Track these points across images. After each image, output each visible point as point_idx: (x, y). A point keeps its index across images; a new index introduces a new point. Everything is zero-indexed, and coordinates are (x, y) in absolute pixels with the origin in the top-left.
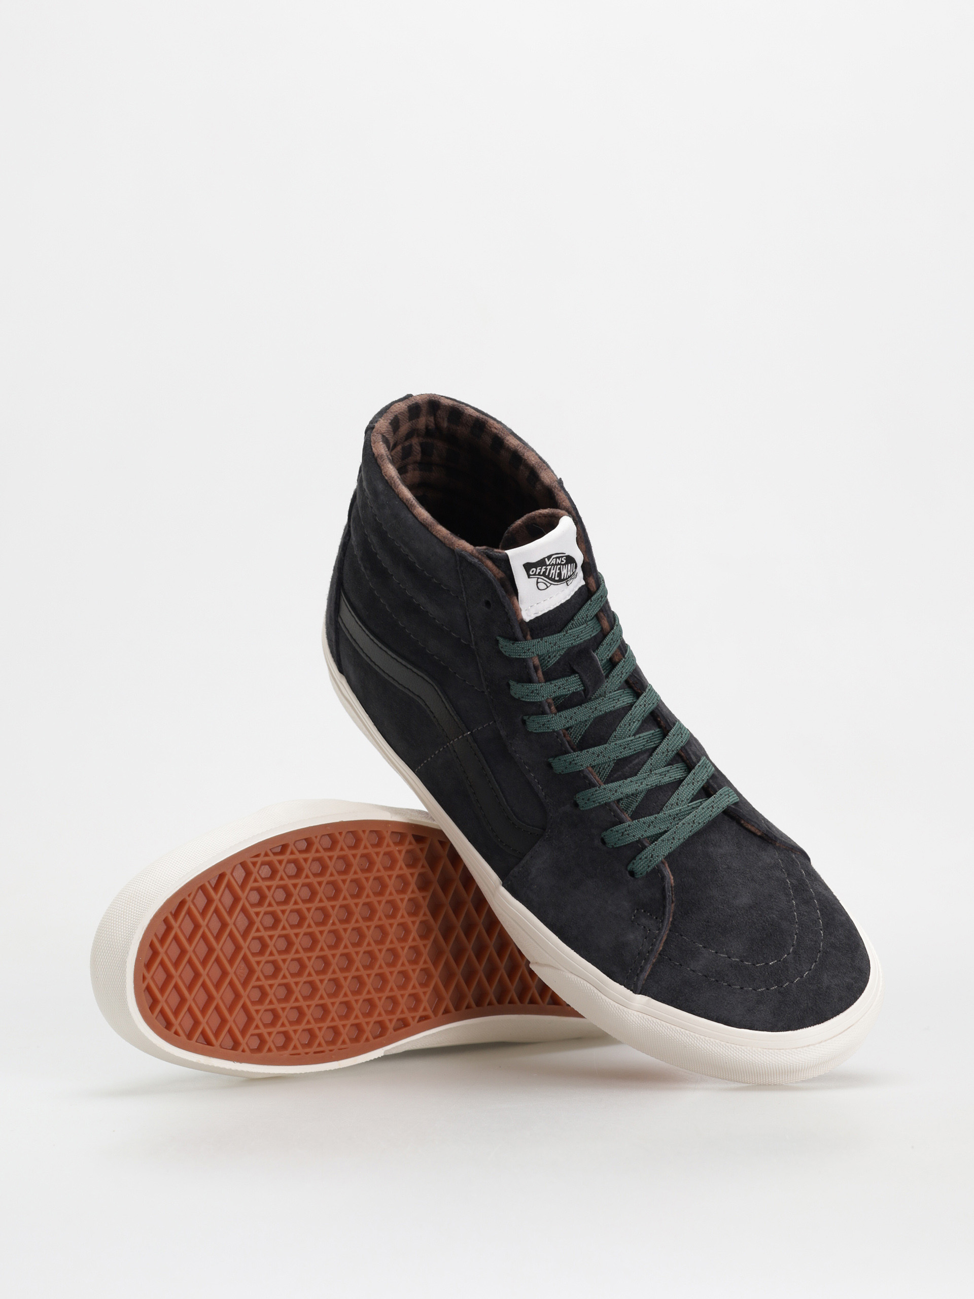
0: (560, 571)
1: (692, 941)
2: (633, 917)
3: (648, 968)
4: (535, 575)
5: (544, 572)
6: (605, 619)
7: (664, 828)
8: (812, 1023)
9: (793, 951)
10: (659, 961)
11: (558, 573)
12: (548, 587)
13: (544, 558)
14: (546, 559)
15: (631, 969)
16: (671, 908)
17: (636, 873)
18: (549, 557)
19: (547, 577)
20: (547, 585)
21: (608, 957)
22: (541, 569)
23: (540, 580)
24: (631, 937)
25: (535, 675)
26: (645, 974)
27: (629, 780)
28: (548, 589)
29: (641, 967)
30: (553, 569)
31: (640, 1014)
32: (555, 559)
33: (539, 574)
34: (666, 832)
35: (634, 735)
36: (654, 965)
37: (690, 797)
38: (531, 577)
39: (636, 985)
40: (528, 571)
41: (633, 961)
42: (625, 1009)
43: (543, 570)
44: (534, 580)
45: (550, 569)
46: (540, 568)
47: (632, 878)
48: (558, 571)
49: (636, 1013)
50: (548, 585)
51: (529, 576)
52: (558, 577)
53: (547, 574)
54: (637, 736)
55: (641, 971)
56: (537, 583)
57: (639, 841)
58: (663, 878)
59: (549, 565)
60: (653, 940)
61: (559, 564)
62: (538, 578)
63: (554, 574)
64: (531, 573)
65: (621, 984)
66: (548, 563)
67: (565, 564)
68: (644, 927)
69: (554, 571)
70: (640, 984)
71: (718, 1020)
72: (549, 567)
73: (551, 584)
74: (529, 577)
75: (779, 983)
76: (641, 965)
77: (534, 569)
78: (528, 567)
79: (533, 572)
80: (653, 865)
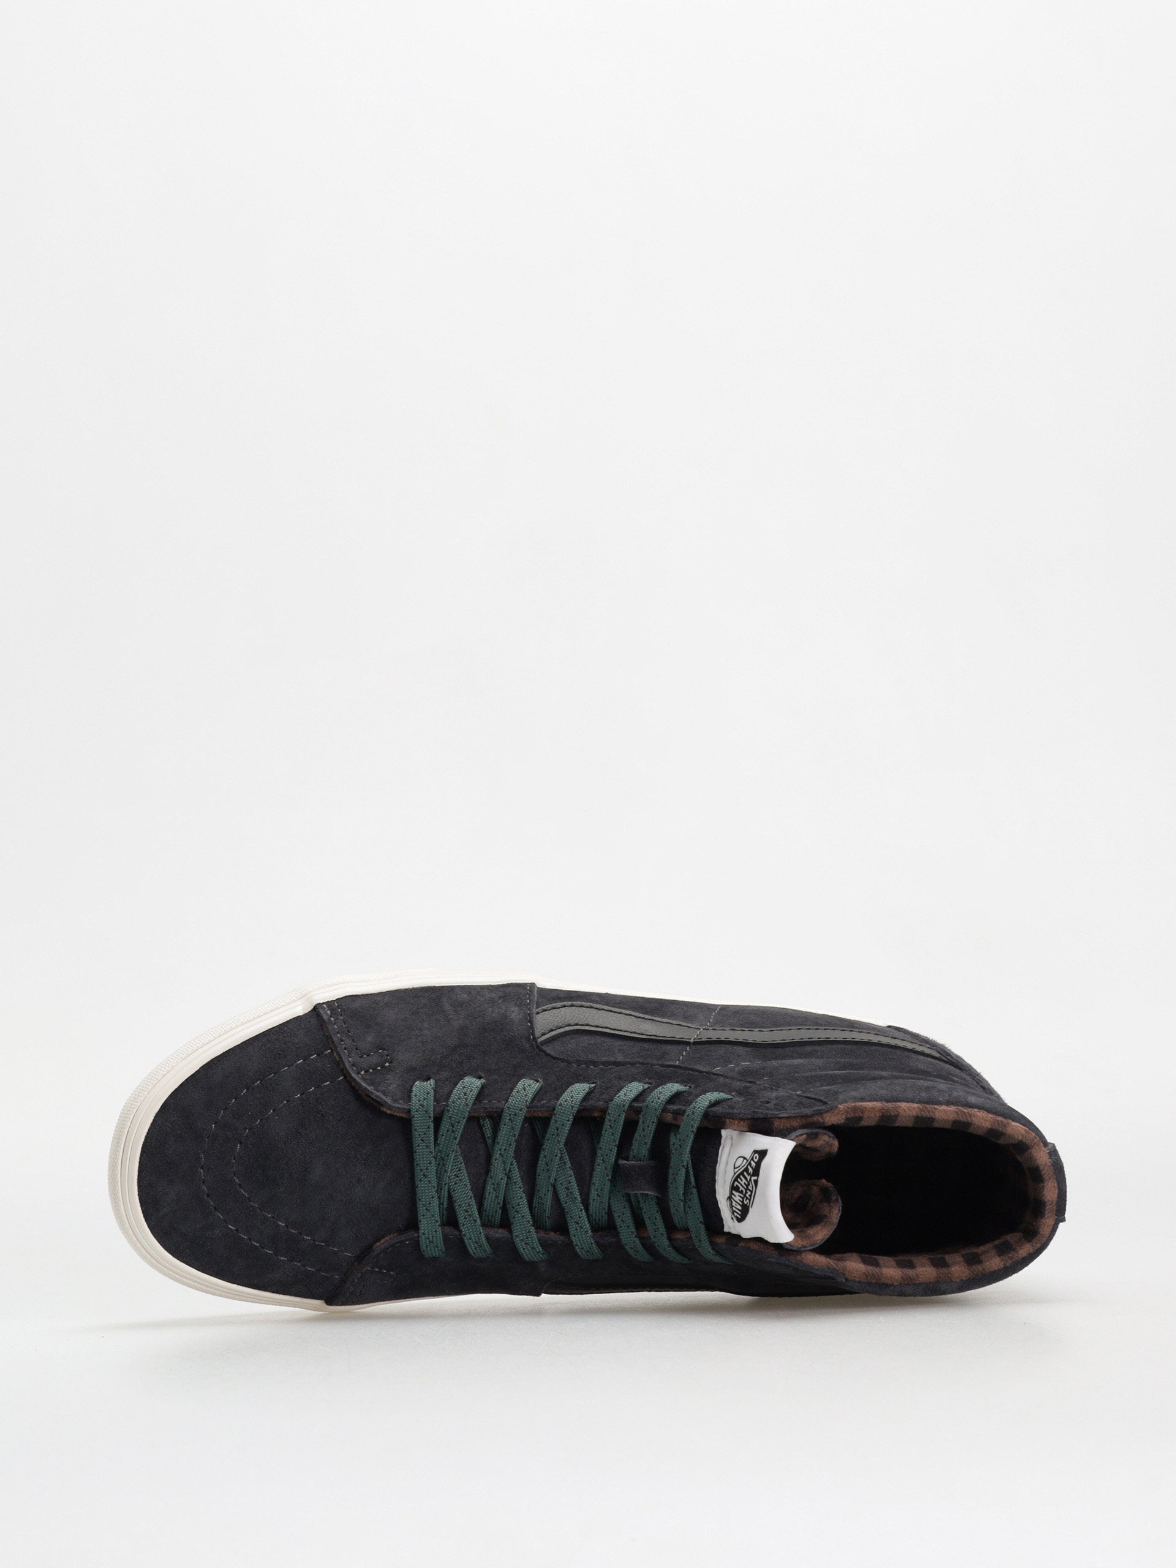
0: (739, 1192)
4: (752, 1159)
6: (682, 1238)
7: (441, 1140)
9: (235, 1180)
11: (739, 1188)
12: (735, 1168)
13: (759, 1176)
14: (756, 1178)
18: (756, 1182)
19: (742, 1173)
20: (737, 1168)
23: (745, 1161)
27: (514, 1144)
28: (733, 1168)
32: (751, 1189)
33: (749, 1164)
34: (436, 1139)
35: (554, 1186)
37: (456, 1195)
38: (753, 1154)
40: (759, 1152)
43: (750, 1171)
44: (748, 1156)
48: (741, 1188)
50: (736, 1170)
51: (755, 1152)
52: (737, 1185)
53: (745, 1173)
54: (551, 1189)
56: (745, 1158)
59: (751, 1180)
61: (746, 1193)
63: (741, 1182)
64: (756, 1155)
66: (753, 1179)
67: (743, 1202)
69: (743, 1183)
72: (748, 1178)
73: (735, 1174)
77: (756, 1161)
78: (763, 1155)
79: (756, 1158)
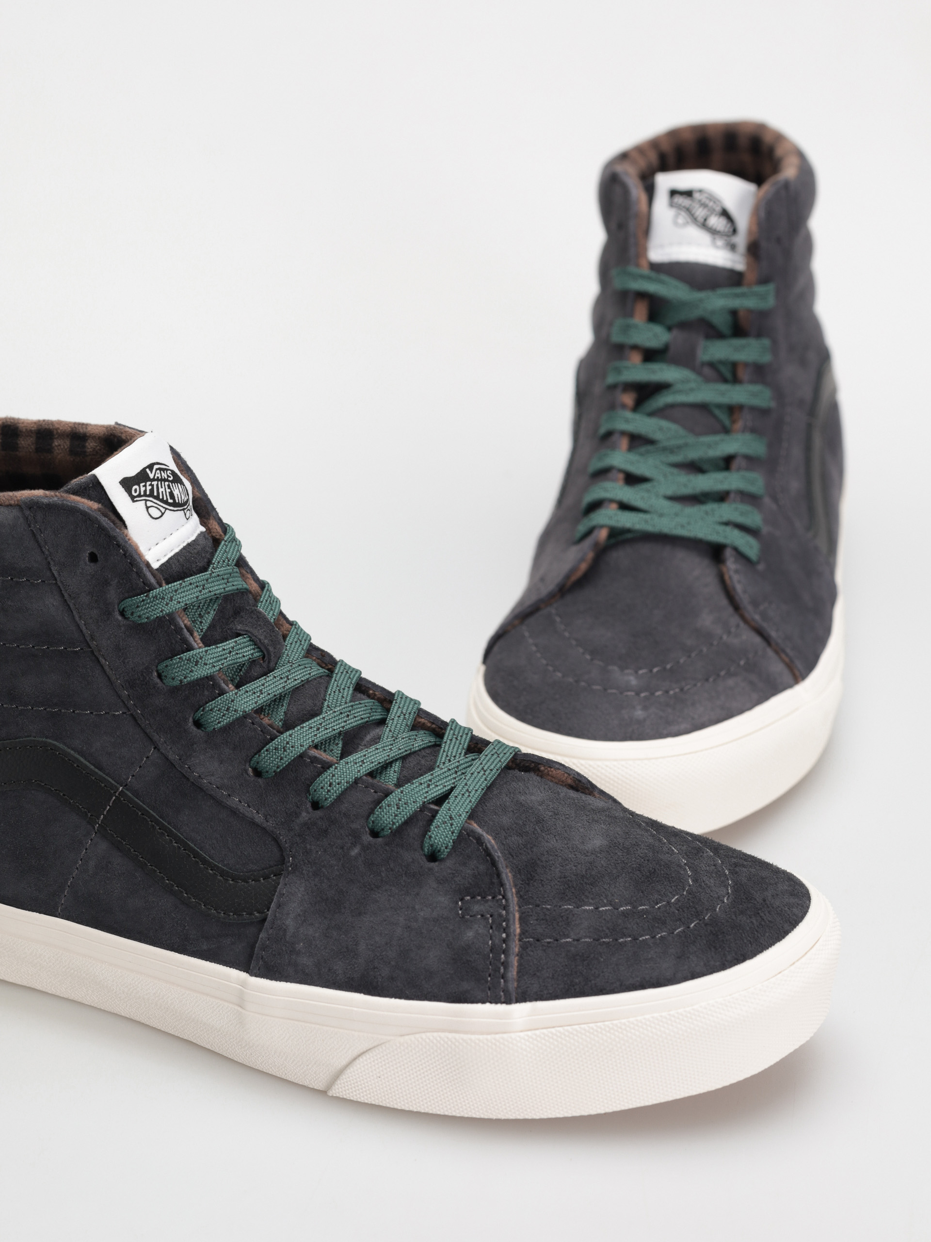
0: (171, 491)
1: (556, 906)
2: (460, 912)
3: (514, 961)
4: (139, 496)
5: (150, 490)
7: (448, 783)
8: (771, 942)
9: (692, 881)
10: (524, 947)
11: (169, 493)
12: (163, 514)
13: (144, 469)
14: (148, 470)
15: (490, 976)
16: (508, 876)
17: (439, 851)
18: (150, 468)
19: (157, 498)
20: (161, 511)
21: (448, 976)
22: (145, 486)
24: (470, 934)
25: (191, 638)
26: (513, 973)
28: (164, 516)
29: (503, 963)
30: (162, 487)
31: (529, 1033)
32: (158, 472)
33: (145, 495)
34: (452, 789)
36: (520, 955)
38: (135, 499)
39: (506, 991)
40: (128, 490)
41: (488, 963)
42: (505, 1036)
43: (149, 488)
44: (142, 505)
45: (157, 485)
46: (144, 484)
47: (437, 863)
48: (168, 491)
49: (522, 1034)
50: (163, 510)
51: (133, 498)
52: (172, 501)
53: (155, 494)
55: (506, 968)
56: (147, 508)
57: (424, 807)
58: (479, 840)
59: (154, 480)
60: (502, 925)
62: (146, 500)
63: (164, 493)
64: (133, 493)
65: (483, 1002)
66: (151, 476)
67: (173, 482)
68: (482, 916)
69: (163, 490)
70: (512, 986)
71: (642, 986)
73: (166, 509)
74: (134, 501)
75: (698, 915)
76: (502, 960)
77: (136, 487)
78: (127, 484)
79: (135, 491)
80: (456, 828)
